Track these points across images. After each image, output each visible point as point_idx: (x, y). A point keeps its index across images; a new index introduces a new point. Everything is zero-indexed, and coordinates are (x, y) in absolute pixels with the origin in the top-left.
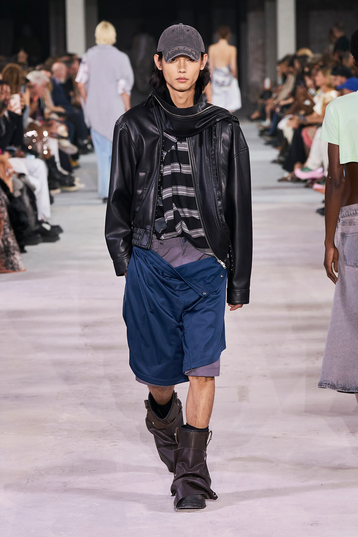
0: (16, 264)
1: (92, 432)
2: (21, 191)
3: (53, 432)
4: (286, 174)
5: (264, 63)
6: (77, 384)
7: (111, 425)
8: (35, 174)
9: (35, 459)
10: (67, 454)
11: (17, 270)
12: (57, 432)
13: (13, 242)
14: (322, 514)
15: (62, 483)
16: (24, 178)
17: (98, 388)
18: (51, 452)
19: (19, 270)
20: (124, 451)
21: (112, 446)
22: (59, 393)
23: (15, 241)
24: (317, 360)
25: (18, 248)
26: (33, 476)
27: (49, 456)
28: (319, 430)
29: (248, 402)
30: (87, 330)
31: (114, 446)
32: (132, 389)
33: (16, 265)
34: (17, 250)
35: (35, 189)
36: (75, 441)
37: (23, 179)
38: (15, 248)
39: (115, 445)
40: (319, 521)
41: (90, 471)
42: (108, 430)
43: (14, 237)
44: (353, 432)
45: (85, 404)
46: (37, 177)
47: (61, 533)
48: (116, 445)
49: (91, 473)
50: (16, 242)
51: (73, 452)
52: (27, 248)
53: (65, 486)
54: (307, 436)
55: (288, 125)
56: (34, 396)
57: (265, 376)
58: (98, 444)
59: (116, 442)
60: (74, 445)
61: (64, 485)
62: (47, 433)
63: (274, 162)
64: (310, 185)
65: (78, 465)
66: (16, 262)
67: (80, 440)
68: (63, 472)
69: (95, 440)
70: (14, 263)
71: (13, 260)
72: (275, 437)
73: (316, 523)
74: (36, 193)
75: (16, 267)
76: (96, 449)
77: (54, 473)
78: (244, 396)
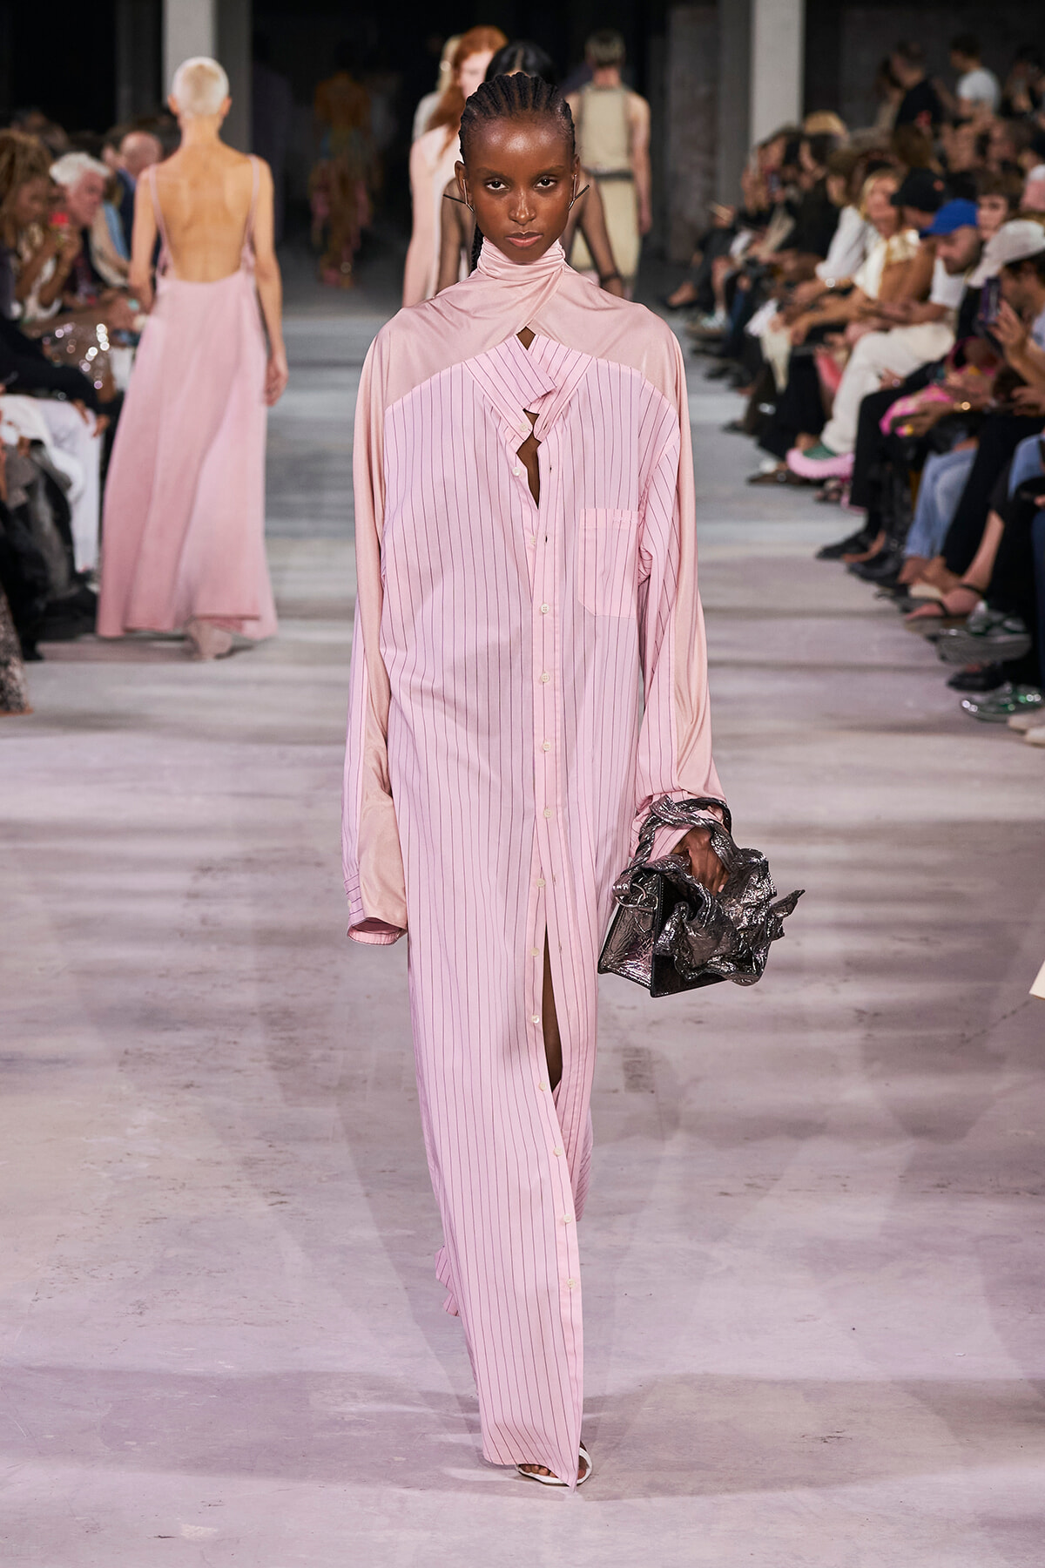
0: (14, 691)
1: (218, 1163)
2: (30, 489)
3: (110, 1162)
4: (769, 465)
5: (712, 151)
6: (178, 1030)
7: (270, 1146)
8: (67, 445)
9: (58, 1236)
10: (147, 1223)
11: (13, 708)
12: (121, 1161)
13: (6, 632)
14: (855, 1411)
15: (131, 1305)
16: (40, 454)
17: (235, 1043)
18: (102, 1217)
19: (21, 708)
20: (307, 1220)
21: (272, 1205)
22: (126, 1053)
23: (11, 628)
24: (845, 981)
25: (17, 647)
26: (52, 1283)
27: (97, 1227)
28: (848, 1177)
29: (653, 1092)
30: (206, 883)
31: (278, 1206)
32: (331, 1049)
33: (14, 694)
34: (16, 652)
35: (69, 484)
36: (170, 1189)
37: (36, 458)
38: (10, 646)
39: (282, 1202)
40: (844, 1431)
41: (210, 1272)
42: (263, 1160)
43: (8, 618)
44: (943, 1186)
45: (198, 1087)
46: (72, 453)
47: (127, 1443)
48: (285, 1202)
49: (215, 1277)
50: (12, 631)
51: (165, 1218)
52: (43, 647)
53: (141, 1313)
54: (814, 1191)
55: (774, 328)
56: (57, 1061)
57: (700, 1022)
58: (234, 1197)
59: (283, 1195)
60: (166, 1198)
61: (138, 1311)
62: (92, 1163)
63: (733, 428)
64: (834, 496)
65: (177, 1256)
66: (14, 684)
67: (184, 1184)
68: (136, 1273)
69: (227, 1187)
70: (7, 689)
71: (6, 681)
72: (726, 1194)
73: (839, 1435)
74: (71, 495)
75: (10, 698)
76: (228, 1211)
77: (111, 1277)
78: (640, 1076)
